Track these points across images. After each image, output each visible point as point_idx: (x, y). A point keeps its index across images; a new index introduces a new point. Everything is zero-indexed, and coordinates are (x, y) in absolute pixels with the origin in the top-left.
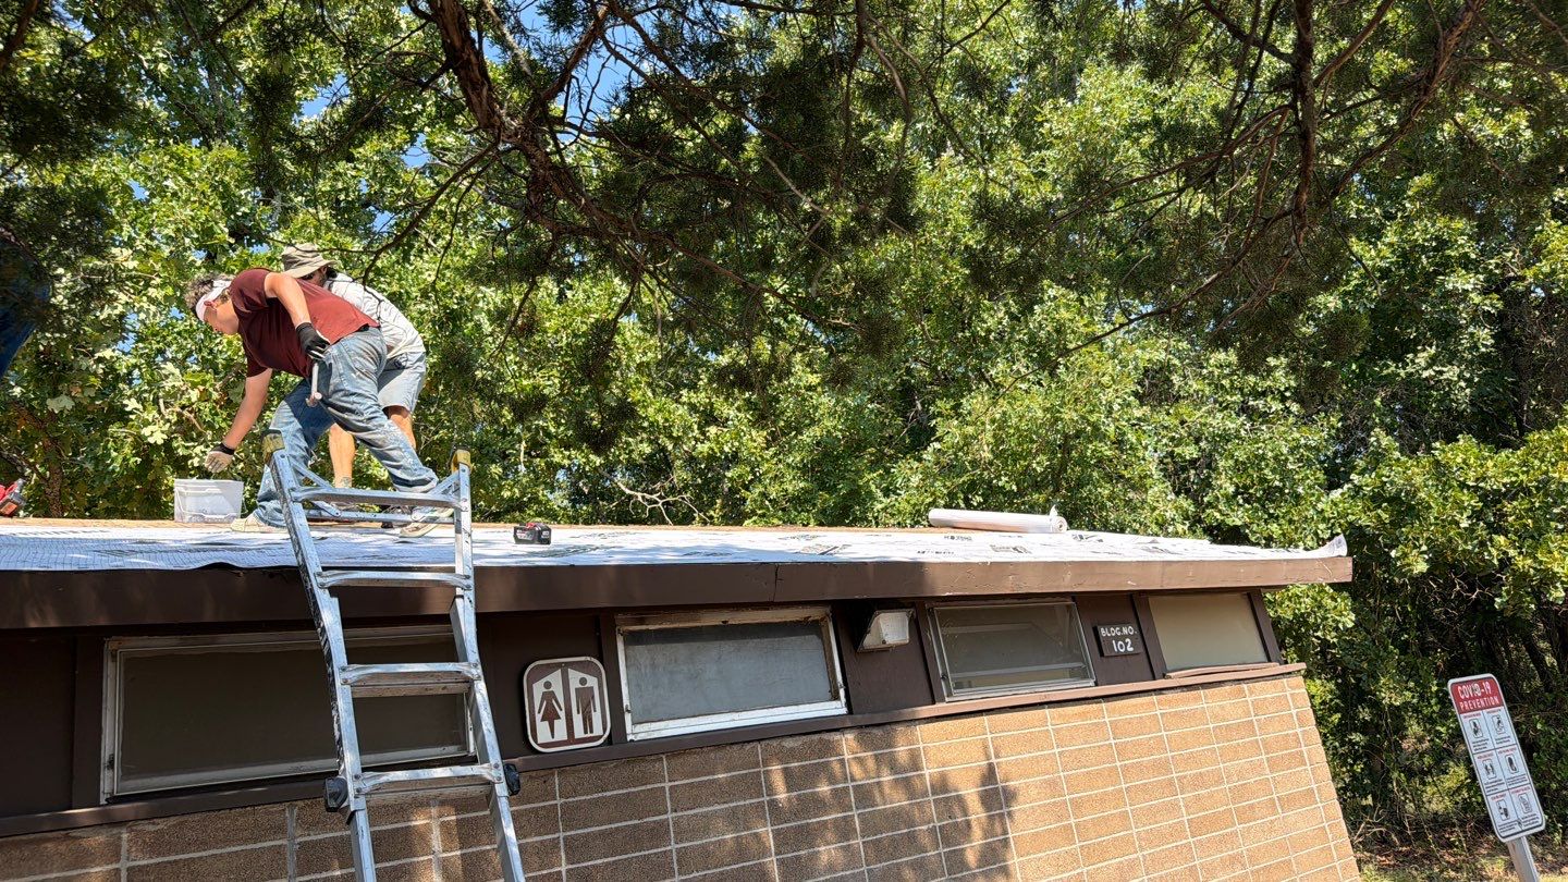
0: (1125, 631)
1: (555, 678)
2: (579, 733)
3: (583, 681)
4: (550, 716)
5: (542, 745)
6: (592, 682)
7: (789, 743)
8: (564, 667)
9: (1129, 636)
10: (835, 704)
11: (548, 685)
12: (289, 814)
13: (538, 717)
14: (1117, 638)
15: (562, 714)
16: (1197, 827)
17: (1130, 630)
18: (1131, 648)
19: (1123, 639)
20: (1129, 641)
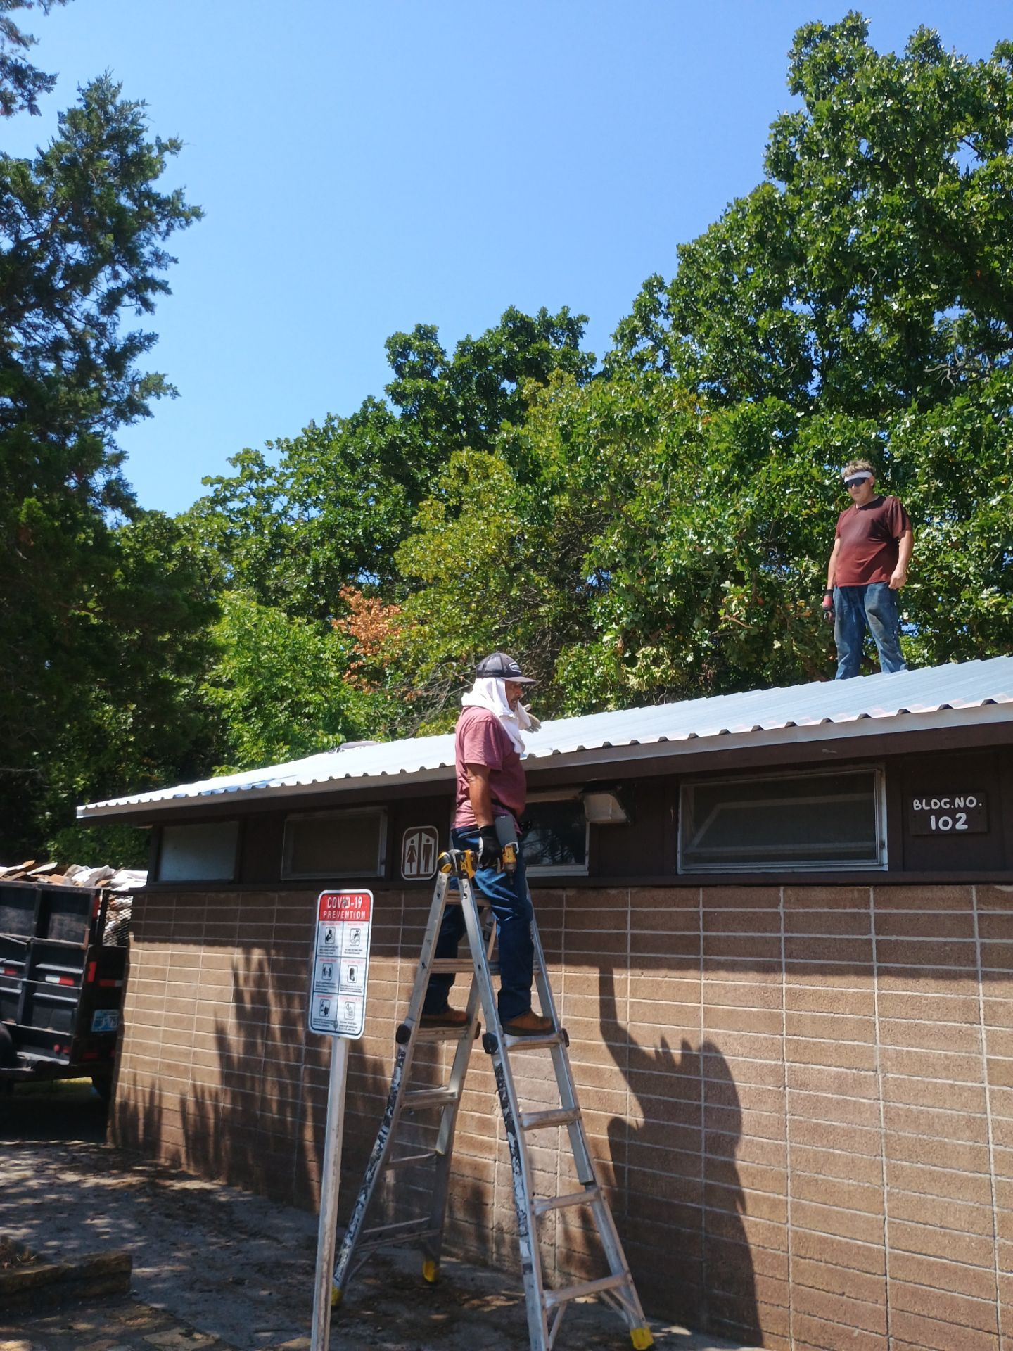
0: (959, 802)
1: (416, 837)
2: (422, 872)
3: (428, 840)
4: (411, 860)
5: (407, 876)
6: (432, 841)
8: (420, 831)
9: (965, 809)
10: (581, 867)
11: (412, 842)
13: (407, 859)
14: (940, 813)
15: (416, 859)
16: (1000, 1072)
17: (973, 803)
18: (960, 826)
19: (952, 813)
20: (963, 816)
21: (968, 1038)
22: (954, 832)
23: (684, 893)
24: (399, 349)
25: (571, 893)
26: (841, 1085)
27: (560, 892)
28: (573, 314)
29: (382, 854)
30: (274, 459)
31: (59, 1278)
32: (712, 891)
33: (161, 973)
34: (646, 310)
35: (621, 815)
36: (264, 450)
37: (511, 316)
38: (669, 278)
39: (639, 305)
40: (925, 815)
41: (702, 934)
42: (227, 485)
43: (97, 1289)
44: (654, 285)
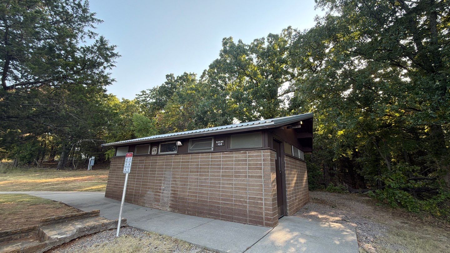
0: (221, 142)
1: (154, 148)
2: (155, 153)
4: (153, 152)
5: (152, 154)
6: (156, 149)
7: (168, 156)
9: (222, 143)
10: (176, 152)
12: (139, 157)
14: (219, 143)
16: (223, 176)
17: (222, 141)
18: (221, 145)
19: (220, 143)
20: (221, 143)
21: (220, 172)
22: (220, 146)
23: (188, 155)
24: (167, 76)
25: (174, 155)
26: (205, 179)
27: (173, 155)
28: (194, 73)
29: (149, 151)
30: (148, 92)
31: (86, 214)
32: (192, 154)
33: (115, 170)
34: (204, 73)
35: (181, 145)
36: (146, 91)
37: (185, 73)
38: (207, 70)
39: (203, 73)
40: (217, 143)
41: (190, 160)
42: (140, 95)
43: (93, 215)
44: (205, 70)
